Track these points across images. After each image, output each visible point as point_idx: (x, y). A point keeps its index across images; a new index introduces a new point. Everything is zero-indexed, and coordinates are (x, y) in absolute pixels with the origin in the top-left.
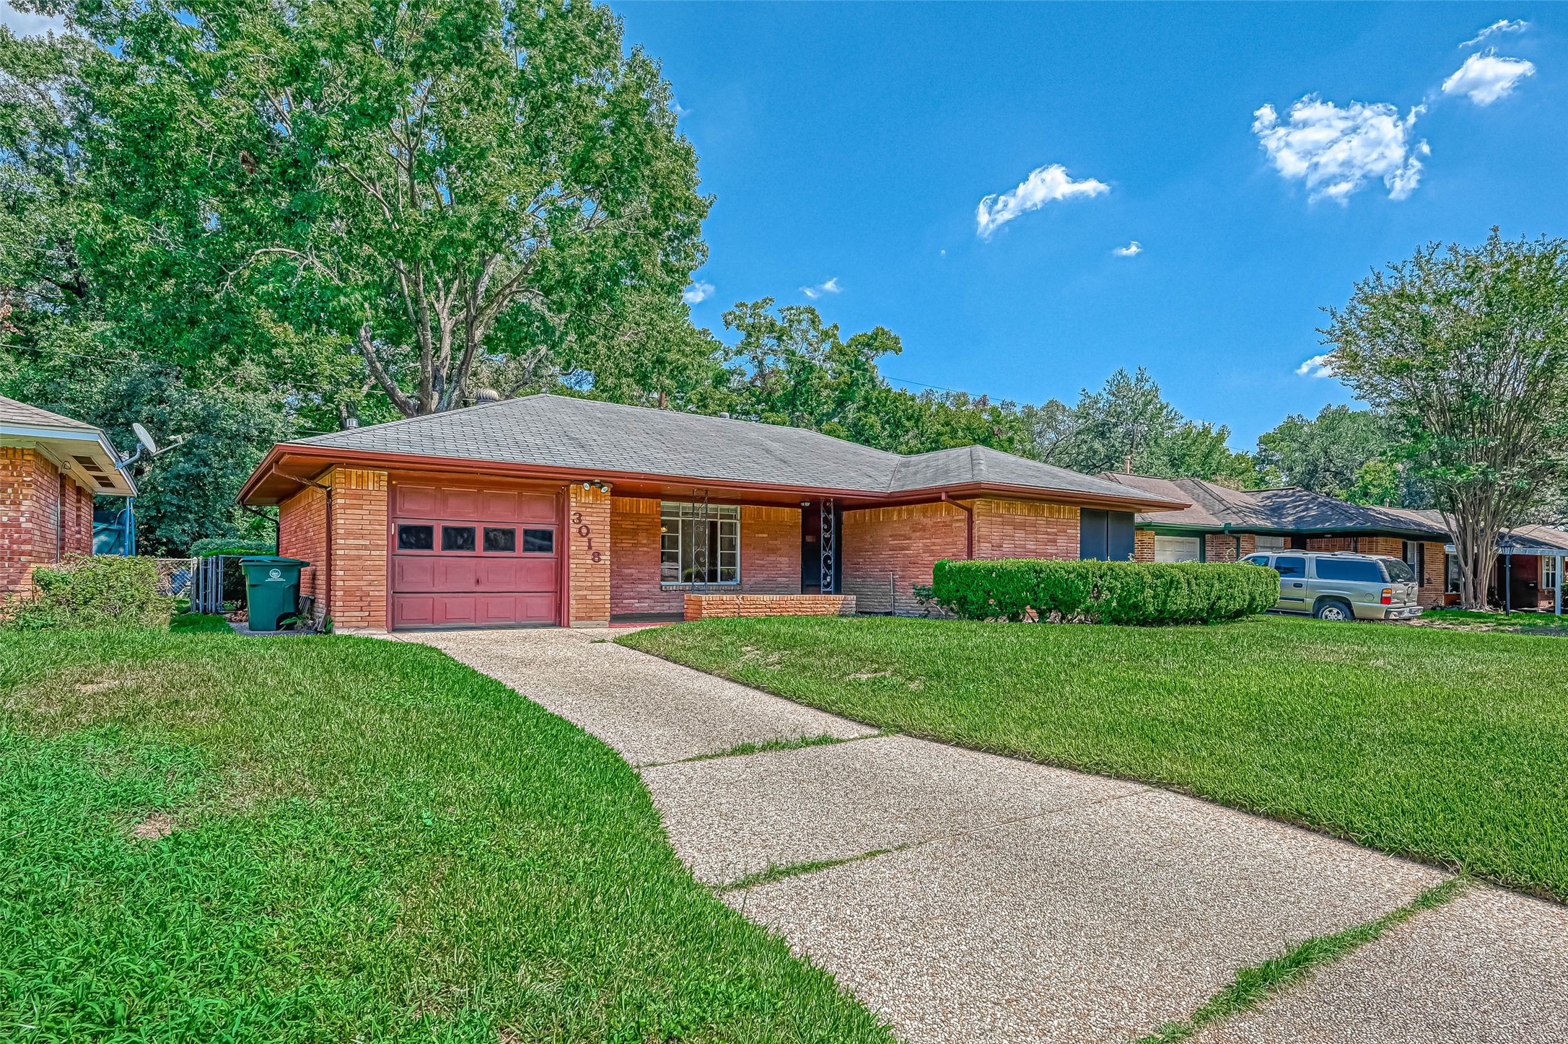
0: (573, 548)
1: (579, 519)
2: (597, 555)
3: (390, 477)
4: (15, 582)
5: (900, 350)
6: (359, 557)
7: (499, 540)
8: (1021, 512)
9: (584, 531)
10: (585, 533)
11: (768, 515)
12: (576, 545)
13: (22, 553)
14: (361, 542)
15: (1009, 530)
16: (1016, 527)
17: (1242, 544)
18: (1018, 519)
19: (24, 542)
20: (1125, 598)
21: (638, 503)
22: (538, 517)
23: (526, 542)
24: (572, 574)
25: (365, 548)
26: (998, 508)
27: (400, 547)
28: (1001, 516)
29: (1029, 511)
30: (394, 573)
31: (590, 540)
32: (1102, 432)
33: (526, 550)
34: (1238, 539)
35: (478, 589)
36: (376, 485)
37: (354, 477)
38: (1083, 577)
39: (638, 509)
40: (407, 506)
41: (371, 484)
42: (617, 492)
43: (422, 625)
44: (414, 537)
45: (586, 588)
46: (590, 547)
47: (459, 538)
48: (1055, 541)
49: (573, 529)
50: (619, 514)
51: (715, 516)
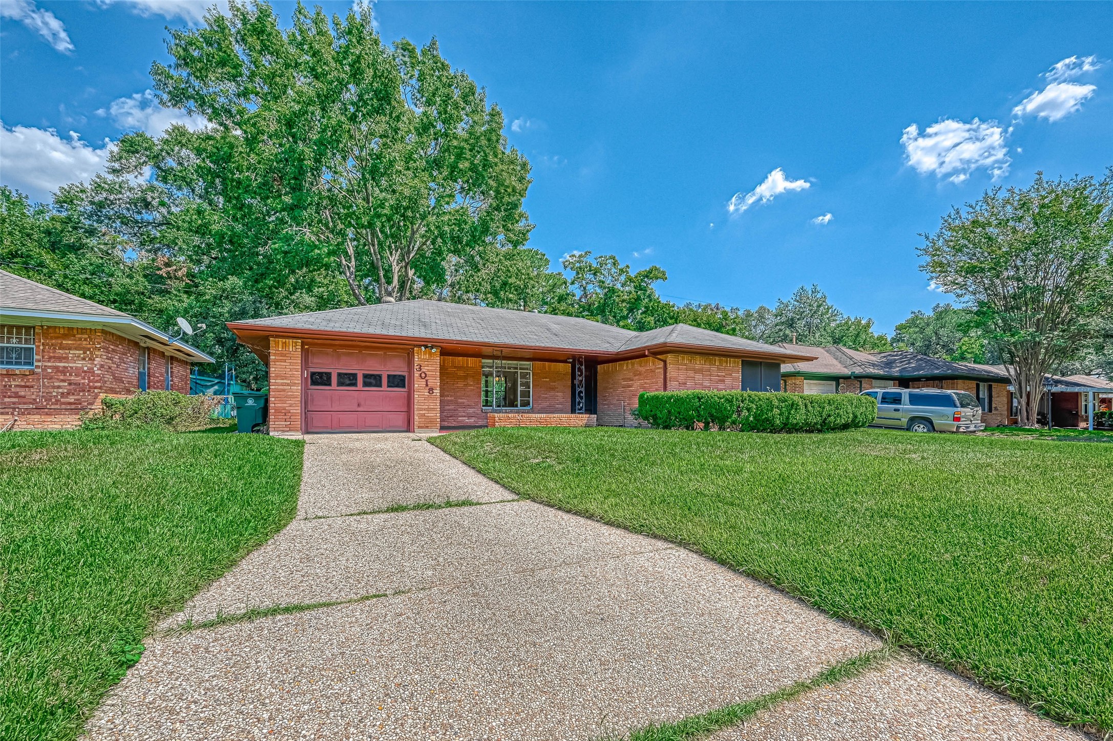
0: (416, 386)
1: (420, 368)
2: (431, 390)
3: (303, 344)
4: (92, 404)
5: (666, 278)
6: (284, 390)
7: (372, 380)
8: (699, 363)
9: (423, 375)
10: (424, 376)
11: (550, 367)
12: (418, 384)
13: (96, 388)
14: (285, 381)
15: (691, 373)
16: (696, 371)
17: (863, 385)
18: (697, 367)
19: (97, 381)
20: (759, 415)
21: (467, 360)
22: (396, 367)
23: (389, 382)
24: (416, 401)
25: (288, 385)
26: (683, 359)
27: (311, 385)
28: (685, 365)
29: (705, 361)
30: (306, 401)
31: (427, 381)
32: (791, 324)
33: (389, 386)
34: (861, 382)
35: (359, 409)
36: (294, 348)
37: (280, 343)
38: (730, 401)
39: (467, 363)
40: (315, 361)
41: (291, 347)
42: (444, 352)
43: (325, 430)
44: (320, 379)
45: (425, 409)
46: (427, 385)
47: (348, 380)
48: (724, 381)
49: (417, 374)
50: (455, 367)
51: (516, 368)
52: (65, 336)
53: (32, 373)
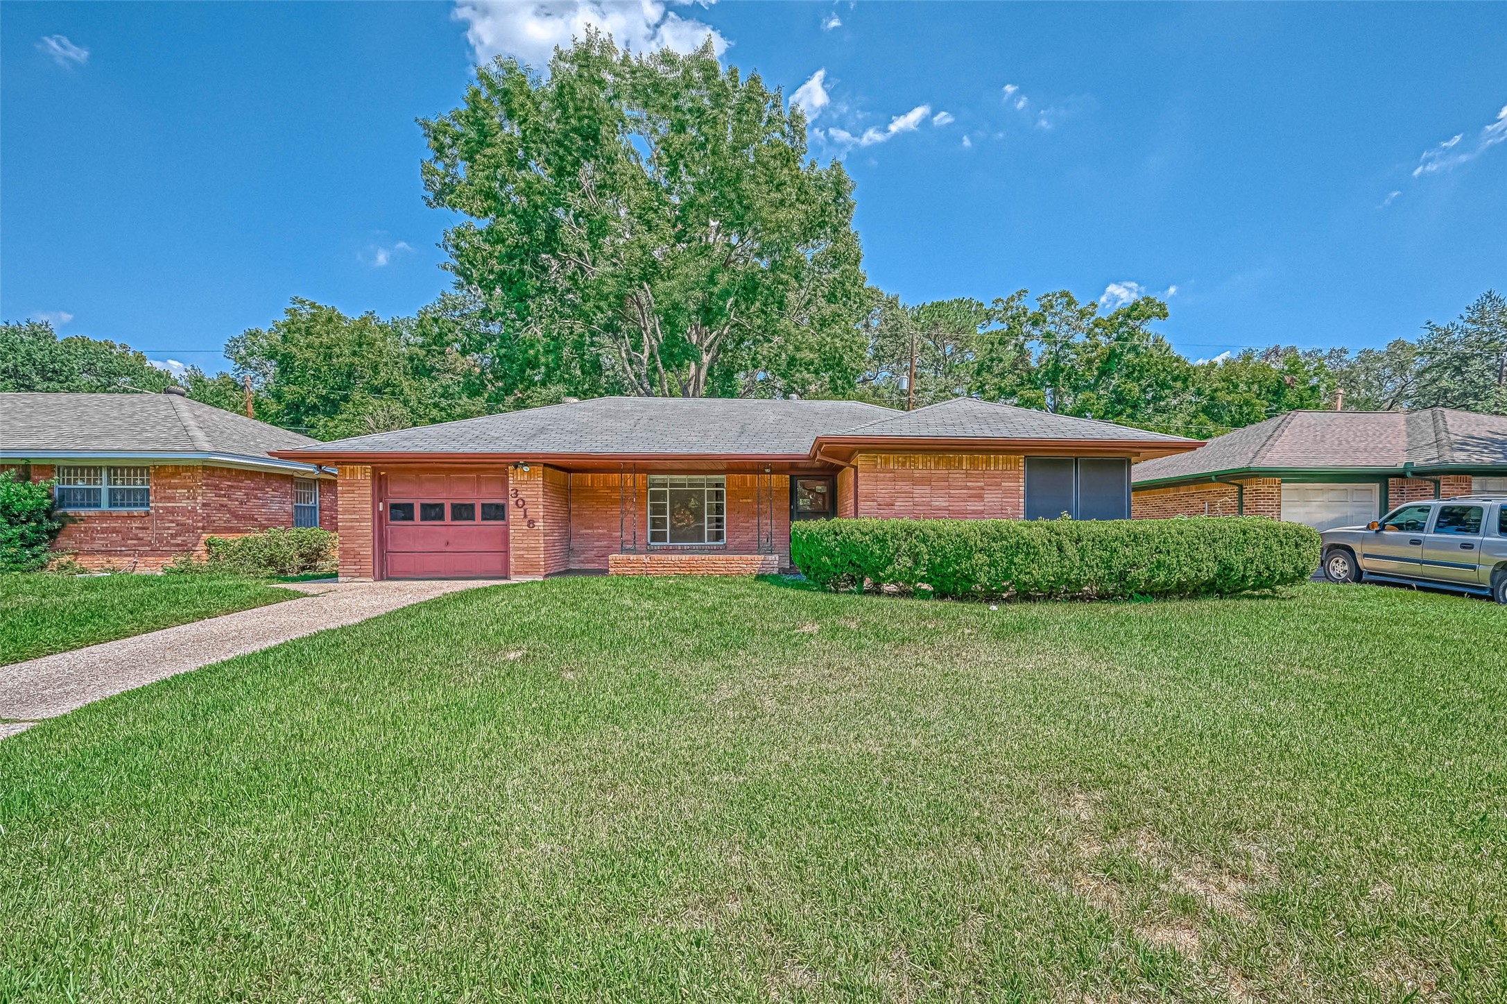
0: (511, 517)
1: (516, 493)
2: (531, 523)
3: (374, 470)
4: (195, 545)
6: (352, 528)
7: (463, 512)
9: (520, 503)
10: (522, 504)
11: (753, 481)
12: (514, 514)
13: (198, 528)
14: (354, 517)
16: (915, 482)
18: (917, 474)
19: (199, 521)
21: (626, 477)
22: (484, 495)
23: (483, 513)
24: (511, 538)
25: (357, 520)
26: (887, 461)
27: (391, 520)
29: (937, 464)
30: (381, 539)
31: (525, 511)
33: (483, 519)
35: (448, 549)
36: (363, 476)
37: (348, 471)
39: (623, 482)
40: (395, 489)
41: (359, 475)
43: (407, 576)
44: (403, 511)
45: (523, 549)
46: (525, 516)
47: (432, 512)
48: (981, 497)
49: (512, 502)
50: (608, 488)
51: (702, 485)
52: (173, 475)
53: (148, 514)
